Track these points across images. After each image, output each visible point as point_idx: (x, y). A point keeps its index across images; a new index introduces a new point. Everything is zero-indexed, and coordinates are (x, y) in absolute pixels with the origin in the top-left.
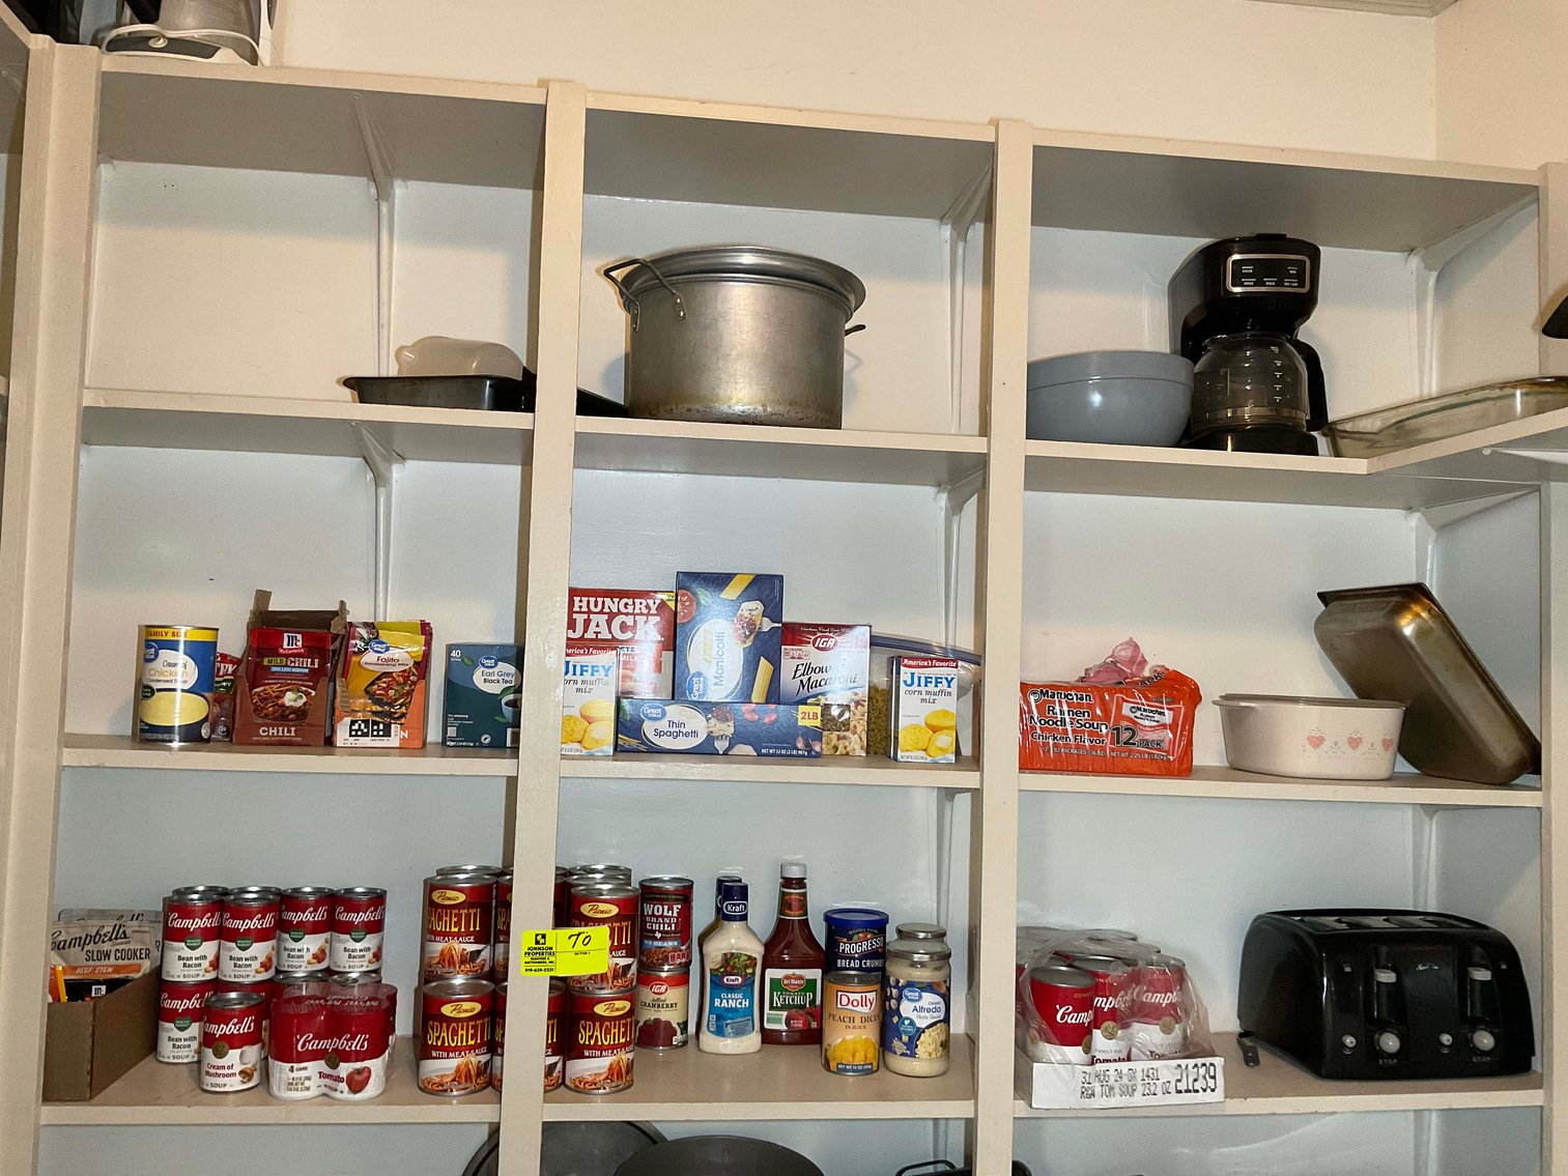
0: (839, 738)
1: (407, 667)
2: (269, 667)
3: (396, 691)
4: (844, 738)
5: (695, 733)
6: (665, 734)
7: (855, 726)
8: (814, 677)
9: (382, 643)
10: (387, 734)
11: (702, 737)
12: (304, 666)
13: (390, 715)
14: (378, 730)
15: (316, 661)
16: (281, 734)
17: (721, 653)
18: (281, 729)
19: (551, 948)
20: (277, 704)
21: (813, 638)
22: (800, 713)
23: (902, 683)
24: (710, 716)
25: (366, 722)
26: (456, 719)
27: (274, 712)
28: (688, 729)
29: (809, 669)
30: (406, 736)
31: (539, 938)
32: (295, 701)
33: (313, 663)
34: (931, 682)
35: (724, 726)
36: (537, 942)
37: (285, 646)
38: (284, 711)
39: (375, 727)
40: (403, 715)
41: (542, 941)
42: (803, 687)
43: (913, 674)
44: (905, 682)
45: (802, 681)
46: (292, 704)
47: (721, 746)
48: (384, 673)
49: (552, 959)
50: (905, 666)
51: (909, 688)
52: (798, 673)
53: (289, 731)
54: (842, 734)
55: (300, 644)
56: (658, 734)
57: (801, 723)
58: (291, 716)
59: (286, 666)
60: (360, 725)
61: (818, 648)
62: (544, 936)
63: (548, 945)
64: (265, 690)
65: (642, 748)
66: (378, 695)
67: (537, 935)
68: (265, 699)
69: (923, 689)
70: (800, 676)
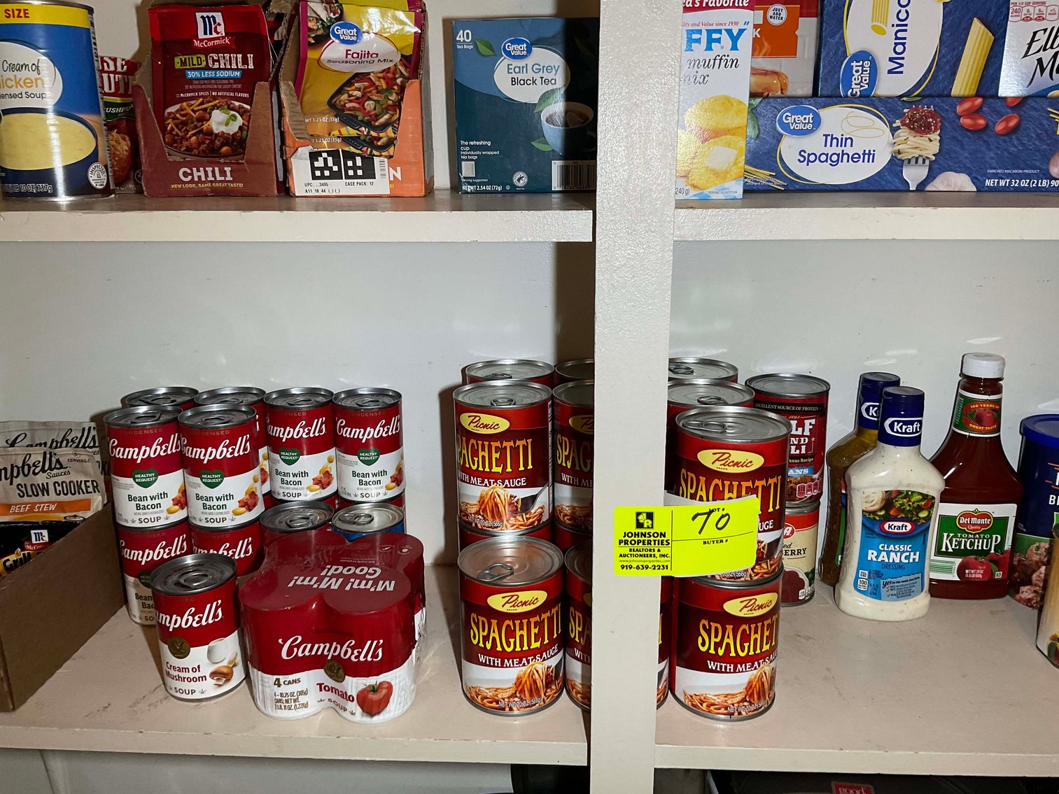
1: (391, 65)
2: (182, 73)
3: (377, 102)
5: (869, 155)
6: (818, 158)
9: (351, 26)
10: (369, 173)
11: (882, 161)
12: (233, 66)
13: (371, 142)
14: (355, 168)
15: (250, 56)
16: (211, 178)
17: (902, 16)
18: (209, 169)
19: (663, 535)
20: (201, 131)
24: (898, 123)
25: (333, 154)
26: (473, 148)
27: (200, 144)
28: (858, 148)
30: (399, 176)
31: (642, 518)
32: (227, 124)
33: (245, 61)
35: (921, 141)
36: (640, 525)
37: (201, 35)
38: (212, 142)
39: (350, 163)
40: (391, 142)
41: (647, 523)
42: (1043, 70)
45: (1040, 61)
46: (223, 129)
47: (914, 175)
48: (357, 75)
49: (664, 550)
52: (1035, 46)
53: (223, 173)
55: (221, 29)
56: (806, 158)
58: (224, 149)
59: (207, 68)
60: (325, 160)
62: (650, 516)
63: (657, 529)
64: (181, 109)
65: (777, 184)
66: (350, 109)
67: (638, 514)
68: (184, 123)
70: (1039, 51)
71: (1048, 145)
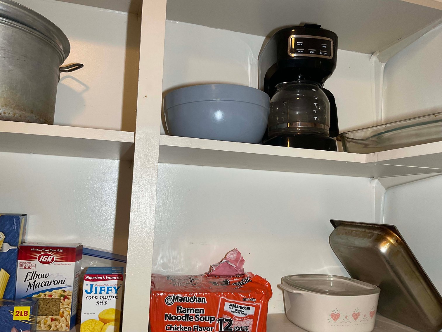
0: (52, 320)
4: (55, 320)
7: (63, 312)
8: (38, 281)
21: (39, 255)
22: (15, 312)
23: (84, 292)
29: (35, 275)
34: (104, 290)
42: (31, 287)
43: (92, 286)
44: (86, 291)
45: (30, 283)
50: (87, 280)
51: (89, 295)
52: (28, 278)
54: (54, 317)
57: (15, 318)
61: (41, 262)
69: (98, 295)
70: (29, 280)
71: (10, 324)
